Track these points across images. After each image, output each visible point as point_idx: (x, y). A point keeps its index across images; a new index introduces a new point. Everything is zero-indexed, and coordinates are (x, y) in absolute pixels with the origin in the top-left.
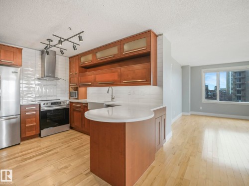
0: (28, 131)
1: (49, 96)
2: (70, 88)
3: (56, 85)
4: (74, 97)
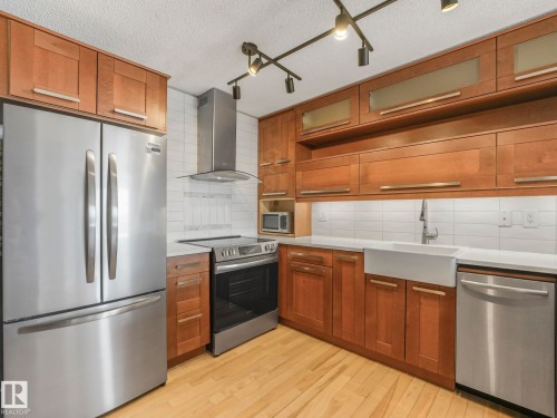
0: (183, 339)
1: (215, 227)
2: (262, 205)
3: (229, 196)
4: (280, 230)
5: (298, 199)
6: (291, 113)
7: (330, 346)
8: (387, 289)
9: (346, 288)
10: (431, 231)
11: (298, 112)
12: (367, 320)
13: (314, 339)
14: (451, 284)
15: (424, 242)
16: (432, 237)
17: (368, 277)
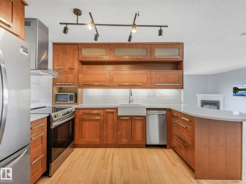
4: (69, 102)
5: (80, 87)
6: (75, 46)
7: (102, 149)
8: (125, 120)
9: (110, 123)
10: (131, 99)
11: (80, 47)
12: (118, 133)
13: (95, 149)
14: (145, 114)
15: (130, 103)
16: (132, 101)
17: (119, 117)
